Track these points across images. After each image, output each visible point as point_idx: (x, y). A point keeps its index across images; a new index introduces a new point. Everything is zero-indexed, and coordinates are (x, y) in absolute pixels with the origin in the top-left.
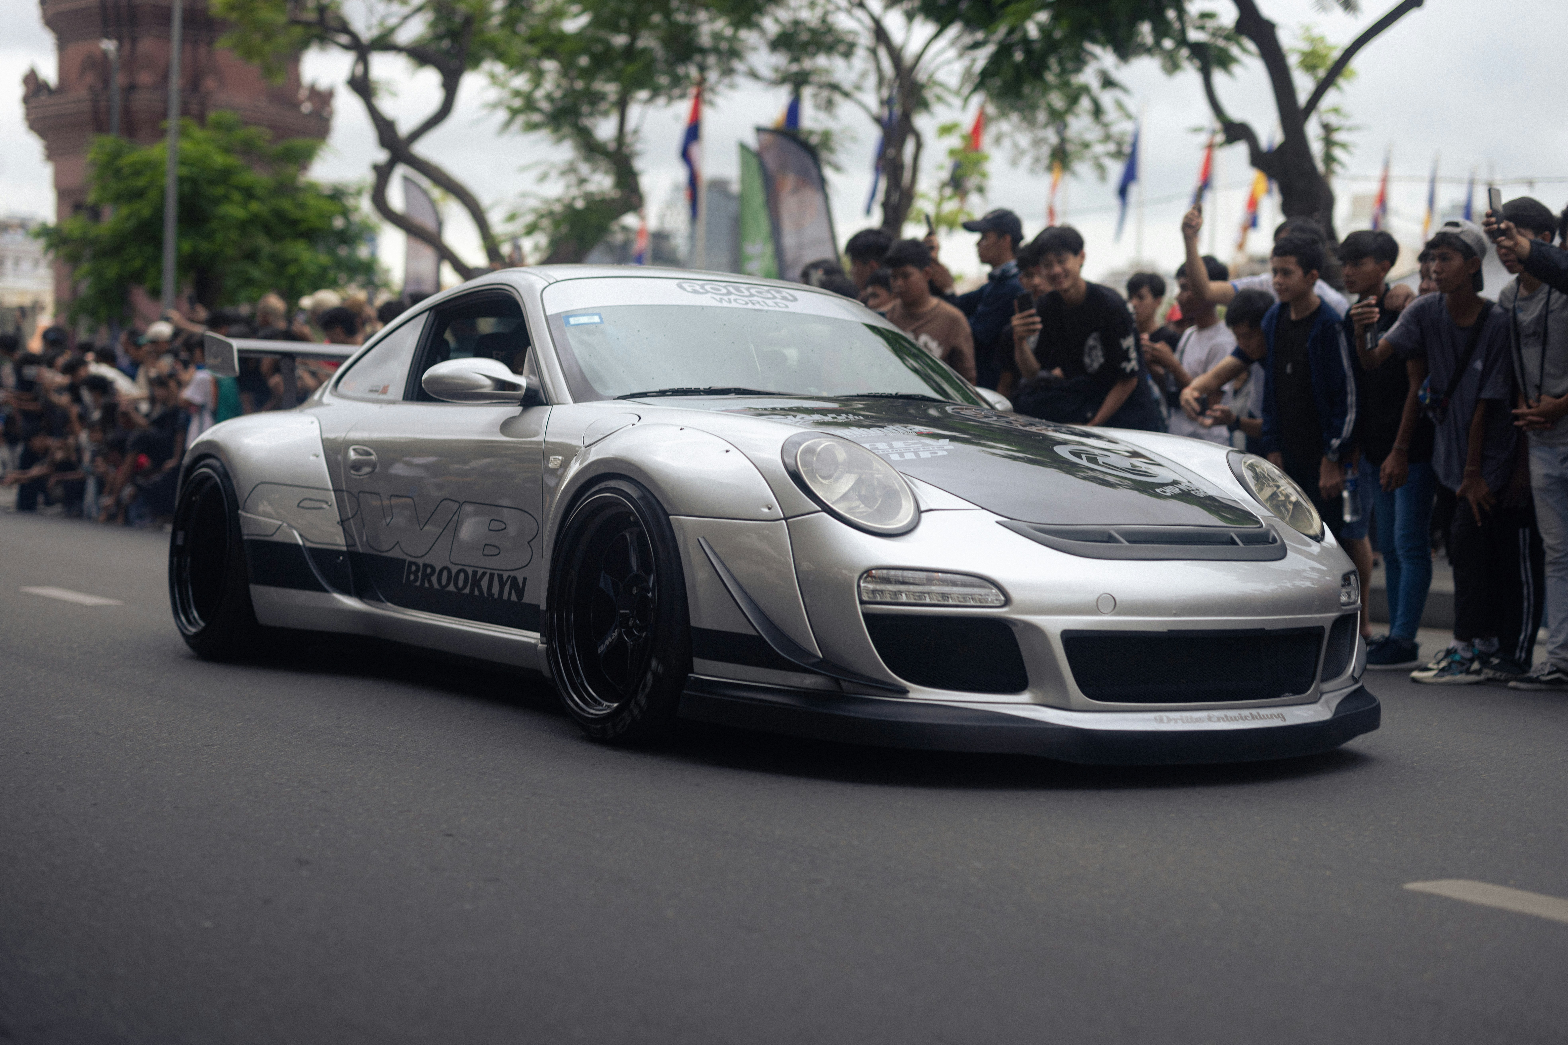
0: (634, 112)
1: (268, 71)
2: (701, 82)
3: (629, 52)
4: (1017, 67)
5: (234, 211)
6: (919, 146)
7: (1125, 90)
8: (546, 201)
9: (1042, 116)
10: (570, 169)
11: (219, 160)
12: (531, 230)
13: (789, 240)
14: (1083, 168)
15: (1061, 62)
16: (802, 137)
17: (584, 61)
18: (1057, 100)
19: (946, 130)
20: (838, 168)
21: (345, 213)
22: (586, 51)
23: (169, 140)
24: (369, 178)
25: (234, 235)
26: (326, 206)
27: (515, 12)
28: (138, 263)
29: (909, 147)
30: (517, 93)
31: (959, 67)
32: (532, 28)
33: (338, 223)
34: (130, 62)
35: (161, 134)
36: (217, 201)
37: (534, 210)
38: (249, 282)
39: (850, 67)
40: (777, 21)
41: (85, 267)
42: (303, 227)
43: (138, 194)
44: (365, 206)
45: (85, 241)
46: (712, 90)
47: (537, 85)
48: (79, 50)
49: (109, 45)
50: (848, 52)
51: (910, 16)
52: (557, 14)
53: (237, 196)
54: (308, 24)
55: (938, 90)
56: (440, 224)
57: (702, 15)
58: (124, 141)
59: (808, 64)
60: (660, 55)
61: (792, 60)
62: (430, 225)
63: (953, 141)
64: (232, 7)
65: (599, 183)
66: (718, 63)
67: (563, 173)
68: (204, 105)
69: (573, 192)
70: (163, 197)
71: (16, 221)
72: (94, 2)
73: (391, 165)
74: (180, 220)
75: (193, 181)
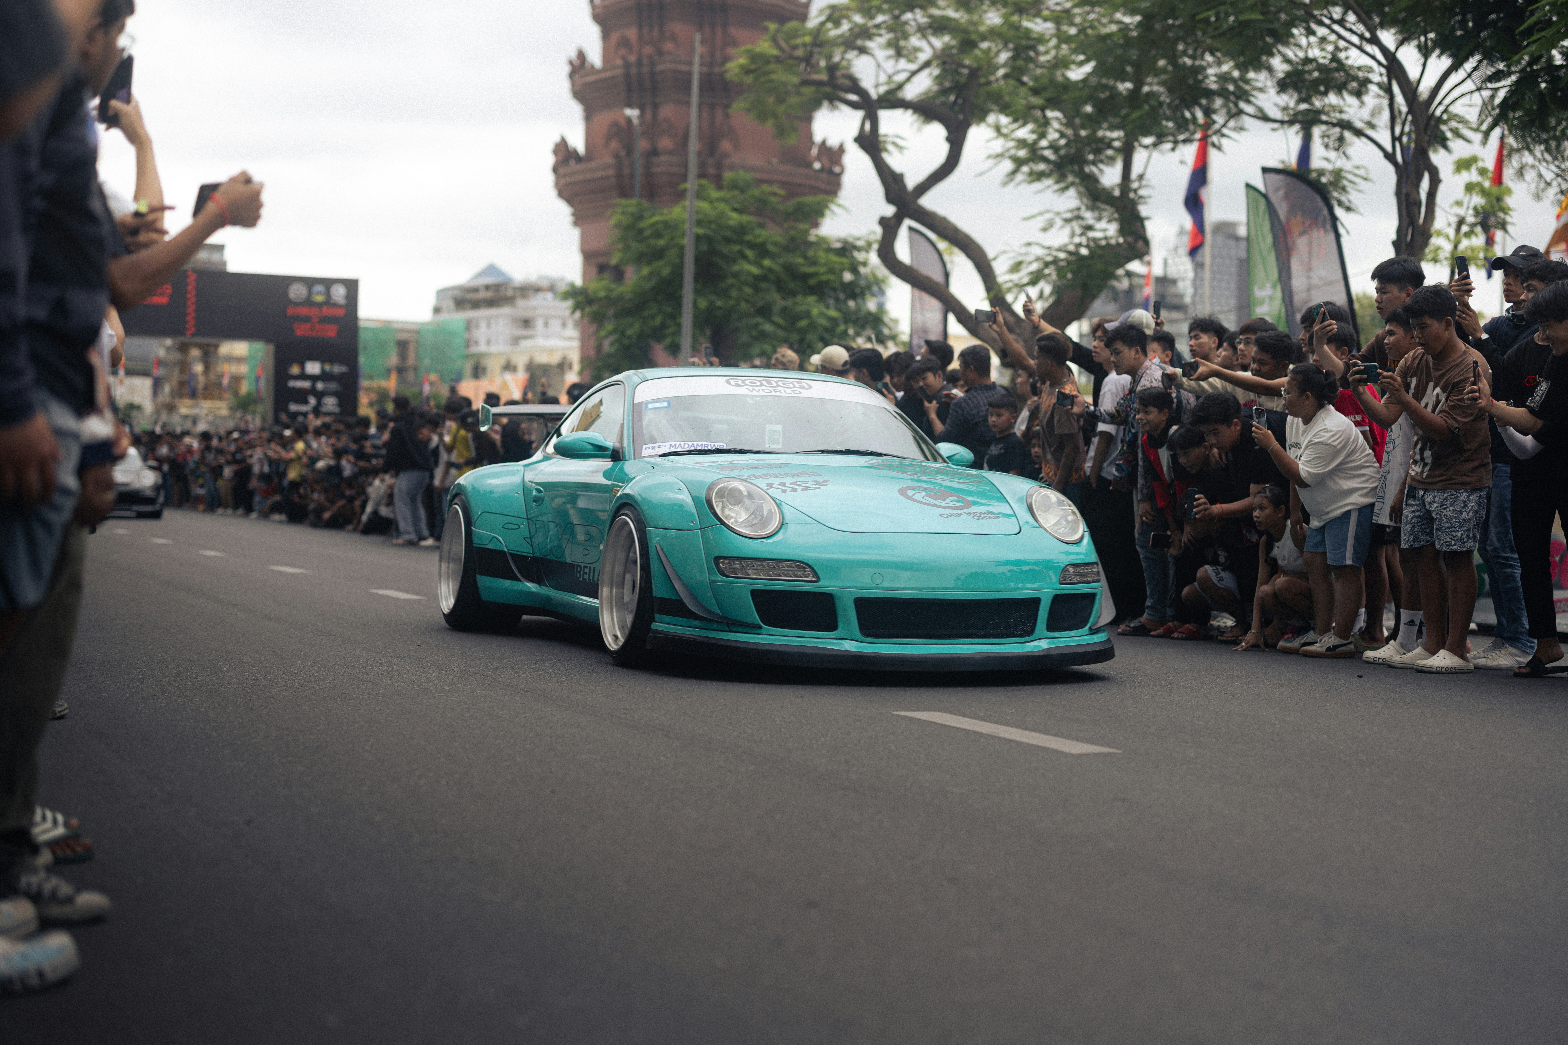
0: (1139, 158)
1: (781, 132)
2: (1209, 124)
3: (1134, 97)
4: (1541, 95)
5: (749, 268)
6: (1435, 181)
8: (1050, 249)
10: (1075, 217)
11: (735, 218)
12: (1035, 279)
13: (1298, 282)
16: (1312, 176)
17: (1088, 109)
19: (1463, 165)
20: (1348, 209)
21: (855, 268)
22: (1091, 98)
23: (687, 202)
24: (876, 231)
25: (748, 290)
26: (835, 259)
27: (1020, 63)
28: (658, 321)
29: (1425, 183)
30: (1022, 143)
31: (1477, 100)
32: (1036, 79)
33: (848, 277)
34: (652, 128)
35: (680, 196)
36: (732, 259)
37: (1038, 259)
38: (763, 336)
39: (1362, 104)
40: (1287, 61)
41: (609, 326)
42: (812, 282)
43: (659, 254)
44: (873, 258)
45: (610, 301)
46: (1218, 133)
47: (1042, 135)
48: (605, 118)
49: (633, 113)
50: (1360, 90)
51: (1426, 51)
52: (1063, 63)
53: (749, 253)
54: (819, 83)
55: (1453, 124)
56: (947, 275)
57: (1209, 58)
58: (646, 204)
59: (1317, 103)
60: (1165, 99)
61: (1301, 101)
62: (937, 276)
63: (1473, 176)
64: (747, 71)
65: (1105, 230)
66: (1225, 105)
67: (1068, 221)
68: (719, 166)
69: (1077, 240)
70: (682, 256)
71: (545, 284)
72: (619, 72)
73: (898, 219)
74: (697, 278)
75: (708, 239)
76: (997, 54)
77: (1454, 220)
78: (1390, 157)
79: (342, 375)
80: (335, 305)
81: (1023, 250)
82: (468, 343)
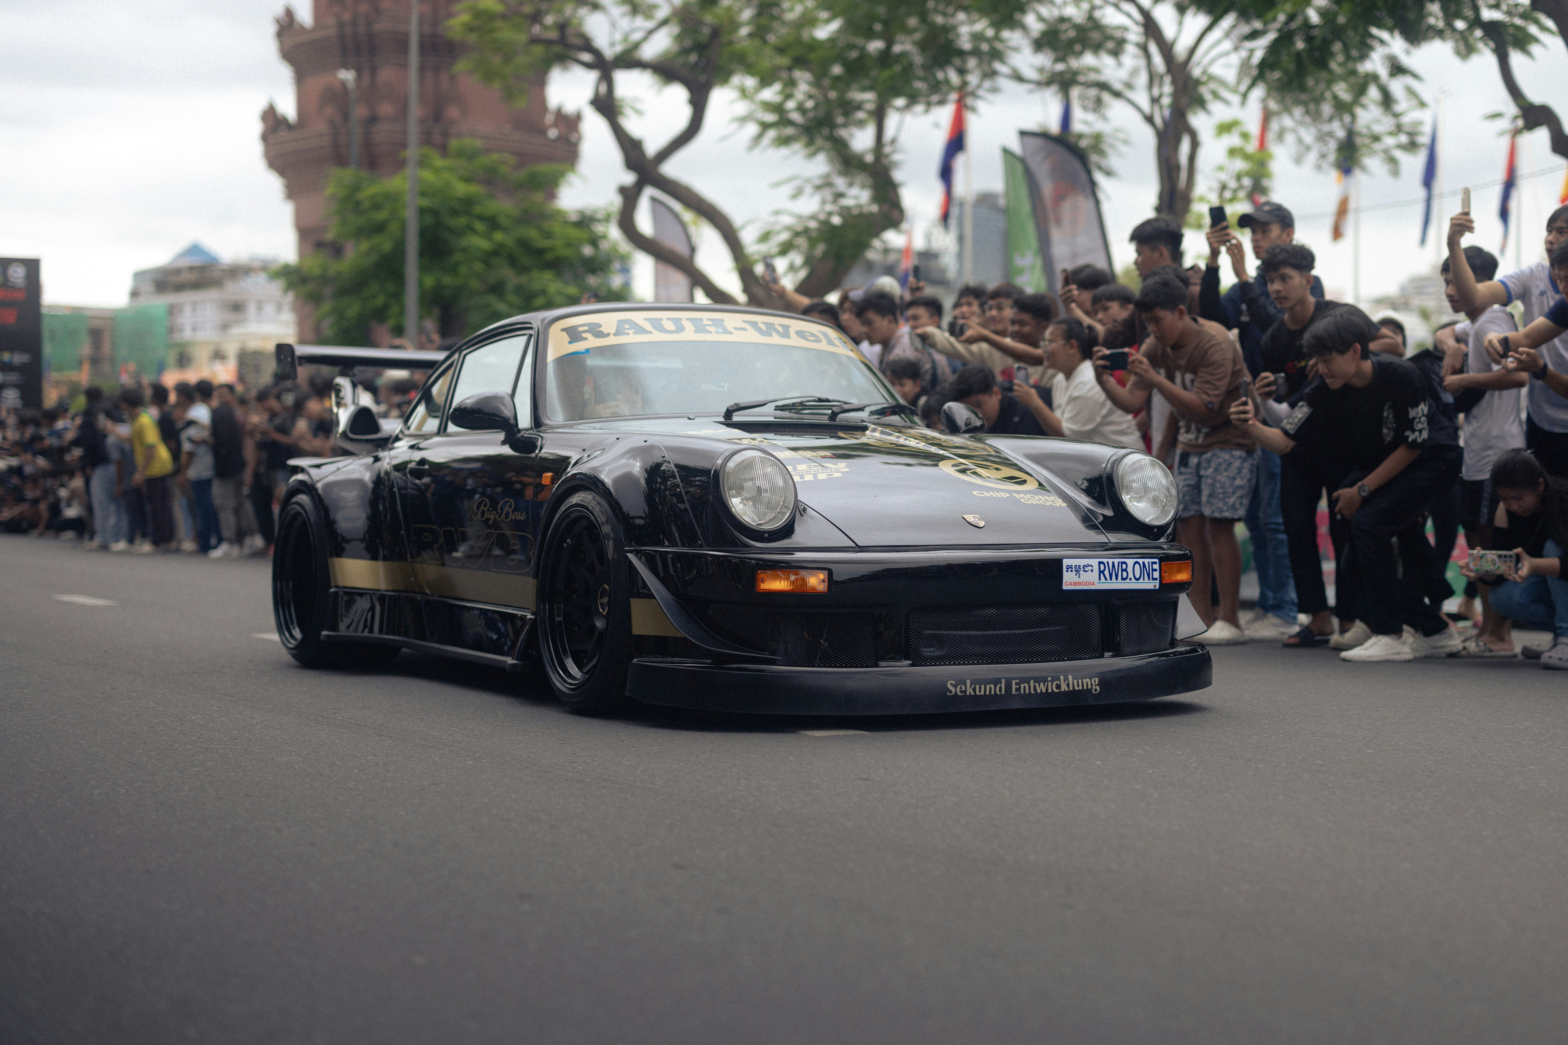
0: (892, 121)
1: (509, 94)
2: (962, 87)
3: (886, 58)
4: (1298, 55)
5: (479, 242)
6: (1195, 144)
7: (1415, 76)
8: (800, 217)
9: (1327, 109)
10: (826, 184)
11: (461, 189)
12: (785, 249)
13: (1060, 251)
14: (1373, 163)
15: (1346, 49)
16: (1072, 140)
17: (837, 70)
18: (1342, 91)
19: (1225, 128)
20: (1108, 173)
21: (594, 241)
22: (839, 58)
23: (409, 171)
24: (616, 202)
25: (478, 266)
26: (573, 232)
27: (764, 21)
28: (380, 301)
29: (1185, 147)
30: (768, 106)
31: (1235, 59)
32: (782, 36)
33: (587, 251)
34: (369, 93)
35: (400, 164)
36: (460, 233)
37: (788, 228)
39: (1120, 64)
40: (1041, 19)
41: (327, 306)
42: (549, 256)
43: (379, 228)
44: (614, 233)
45: (324, 279)
46: (973, 94)
47: (788, 95)
48: (317, 83)
49: (347, 76)
50: (1117, 50)
51: (1181, 9)
52: (808, 21)
53: (480, 226)
54: (549, 42)
55: (1213, 86)
56: (693, 249)
57: (961, 16)
58: (364, 174)
59: (1074, 63)
60: (918, 59)
61: (1058, 60)
62: (681, 249)
63: (1233, 140)
64: (470, 29)
65: (856, 197)
66: (979, 65)
67: (818, 188)
68: (446, 134)
69: (829, 207)
70: (403, 230)
71: (258, 264)
72: (332, 32)
73: (639, 187)
74: (422, 254)
75: (434, 212)
76: (741, 10)
77: (1216, 185)
78: (1149, 119)
79: (24, 365)
80: (14, 288)
81: (773, 219)
82: (171, 330)
